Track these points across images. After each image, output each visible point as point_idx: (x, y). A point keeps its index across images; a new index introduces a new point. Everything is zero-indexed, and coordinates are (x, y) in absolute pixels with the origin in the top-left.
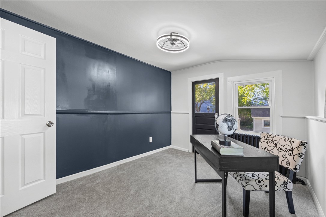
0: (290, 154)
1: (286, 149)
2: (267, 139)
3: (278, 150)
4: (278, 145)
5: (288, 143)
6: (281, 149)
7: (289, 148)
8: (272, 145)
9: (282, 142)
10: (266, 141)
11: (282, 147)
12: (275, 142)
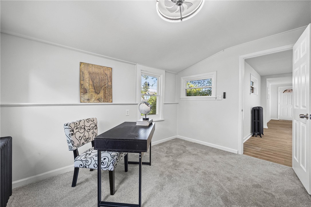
0: (96, 128)
1: (92, 127)
2: (77, 128)
3: (88, 132)
4: (86, 128)
5: (91, 122)
6: (89, 129)
7: (93, 125)
8: (82, 130)
9: (87, 124)
10: (77, 130)
11: (89, 128)
12: (83, 127)
